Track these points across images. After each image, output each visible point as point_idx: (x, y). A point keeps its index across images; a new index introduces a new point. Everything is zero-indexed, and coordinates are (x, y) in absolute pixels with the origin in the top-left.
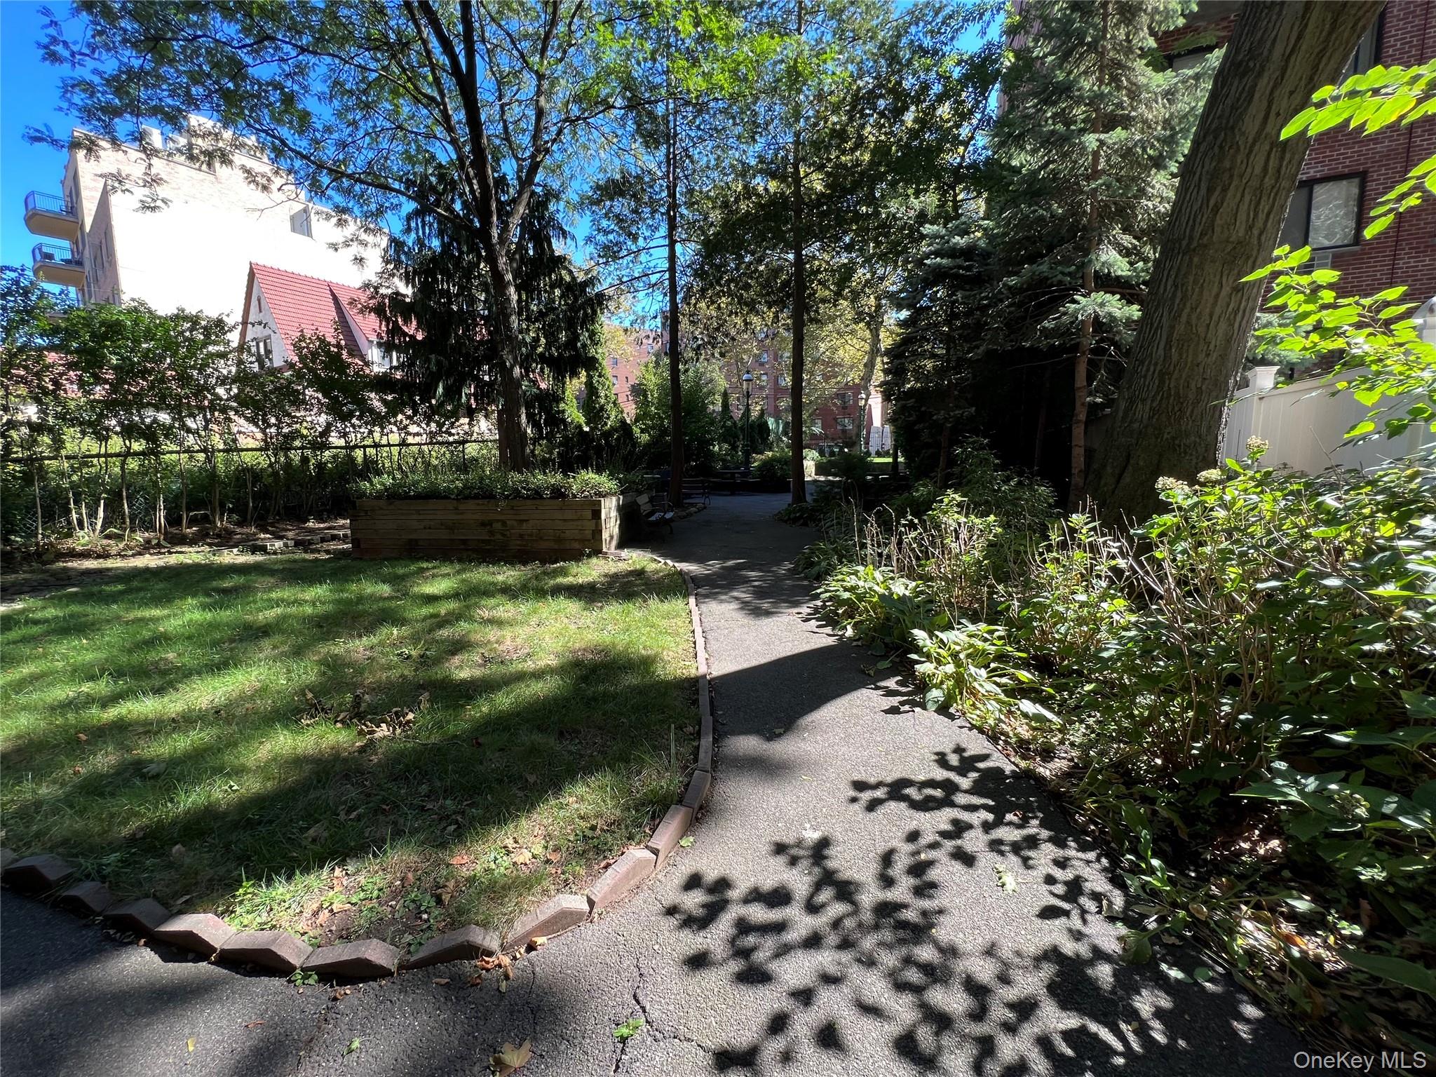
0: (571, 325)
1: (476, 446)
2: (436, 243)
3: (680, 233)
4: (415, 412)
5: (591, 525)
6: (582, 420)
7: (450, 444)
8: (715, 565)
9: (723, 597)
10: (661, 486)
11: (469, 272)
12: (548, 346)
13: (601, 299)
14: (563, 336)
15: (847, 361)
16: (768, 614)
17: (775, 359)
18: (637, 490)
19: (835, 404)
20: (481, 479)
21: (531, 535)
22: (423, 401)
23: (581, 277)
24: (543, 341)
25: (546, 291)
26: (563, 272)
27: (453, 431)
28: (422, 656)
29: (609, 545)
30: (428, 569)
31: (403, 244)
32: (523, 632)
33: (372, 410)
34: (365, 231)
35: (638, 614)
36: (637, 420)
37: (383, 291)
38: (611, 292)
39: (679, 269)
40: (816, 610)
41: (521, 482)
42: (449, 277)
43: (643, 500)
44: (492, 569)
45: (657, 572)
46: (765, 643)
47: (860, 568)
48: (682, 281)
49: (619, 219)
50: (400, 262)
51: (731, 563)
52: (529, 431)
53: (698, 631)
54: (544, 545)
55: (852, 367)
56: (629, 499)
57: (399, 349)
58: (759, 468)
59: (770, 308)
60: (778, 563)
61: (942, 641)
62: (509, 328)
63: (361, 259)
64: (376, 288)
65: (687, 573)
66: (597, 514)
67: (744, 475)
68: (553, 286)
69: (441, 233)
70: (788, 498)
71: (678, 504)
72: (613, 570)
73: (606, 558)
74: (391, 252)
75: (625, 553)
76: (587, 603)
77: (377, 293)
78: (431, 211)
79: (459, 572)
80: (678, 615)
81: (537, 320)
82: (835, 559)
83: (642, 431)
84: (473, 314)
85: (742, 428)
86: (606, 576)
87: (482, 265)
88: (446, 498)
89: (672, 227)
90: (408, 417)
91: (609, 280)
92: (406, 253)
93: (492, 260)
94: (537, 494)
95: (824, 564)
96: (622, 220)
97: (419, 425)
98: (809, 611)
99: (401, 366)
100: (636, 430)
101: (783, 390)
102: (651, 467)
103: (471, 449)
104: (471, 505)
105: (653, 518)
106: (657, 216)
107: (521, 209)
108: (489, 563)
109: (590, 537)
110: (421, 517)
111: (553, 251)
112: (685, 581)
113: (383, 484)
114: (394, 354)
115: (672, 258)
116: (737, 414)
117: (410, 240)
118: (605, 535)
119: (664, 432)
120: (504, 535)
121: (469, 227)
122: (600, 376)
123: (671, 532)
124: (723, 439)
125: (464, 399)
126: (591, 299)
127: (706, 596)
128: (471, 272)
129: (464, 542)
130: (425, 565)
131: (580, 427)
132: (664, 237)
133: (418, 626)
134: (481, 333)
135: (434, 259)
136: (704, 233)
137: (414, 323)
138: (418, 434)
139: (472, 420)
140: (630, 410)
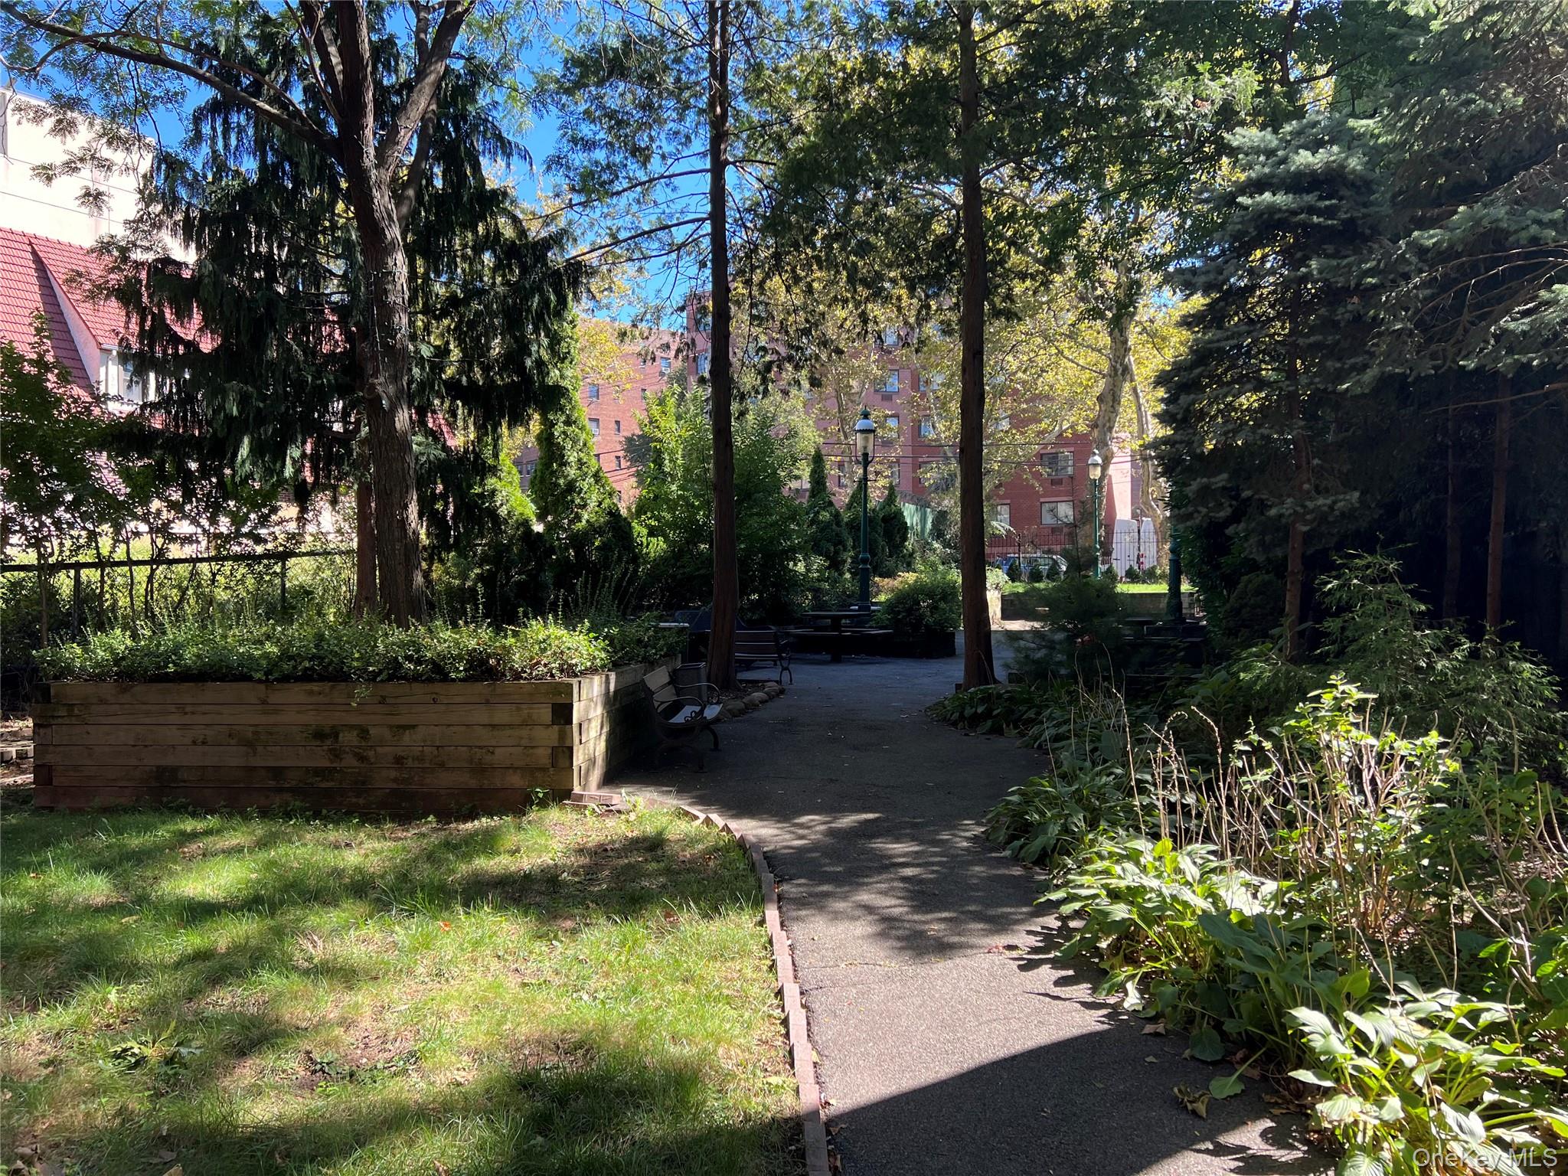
0: (514, 320)
1: (308, 563)
2: (249, 166)
3: (735, 149)
4: (188, 495)
5: (548, 736)
6: (530, 509)
7: (258, 558)
8: (813, 827)
9: (840, 905)
10: (694, 647)
11: (313, 221)
12: (466, 363)
13: (576, 271)
14: (496, 347)
15: (1062, 390)
16: (943, 948)
17: (915, 386)
18: (645, 659)
19: (1037, 475)
20: (320, 637)
21: (420, 759)
22: (205, 473)
23: (536, 231)
24: (456, 354)
25: (464, 257)
26: (502, 220)
27: (263, 532)
28: (169, 1061)
29: (587, 781)
30: (194, 836)
31: (185, 164)
32: (399, 995)
33: (99, 493)
34: (110, 143)
35: (654, 950)
36: (641, 509)
37: (137, 255)
38: (593, 259)
39: (731, 215)
40: (1049, 940)
41: (402, 645)
42: (273, 230)
43: (657, 679)
44: (333, 835)
45: (692, 841)
46: (944, 1024)
47: (1141, 844)
48: (737, 239)
49: (616, 120)
50: (176, 200)
51: (848, 821)
52: (423, 536)
53: (792, 992)
54: (444, 780)
55: (1071, 403)
56: (630, 679)
57: (161, 368)
58: (891, 607)
59: (912, 289)
60: (951, 822)
61: (1360, 1034)
62: (392, 332)
63: (98, 196)
64: (124, 251)
65: (757, 846)
66: (563, 713)
67: (858, 621)
68: (478, 249)
69: (261, 146)
70: (955, 670)
71: (726, 682)
72: (594, 839)
73: (580, 808)
74: (159, 181)
75: (622, 796)
76: (541, 920)
77: (125, 259)
78: (242, 105)
79: (263, 844)
80: (744, 953)
81: (445, 314)
82: (1079, 821)
83: (652, 532)
84: (318, 301)
85: (853, 526)
86: (581, 851)
87: (340, 206)
88: (245, 678)
89: (719, 137)
90: (173, 506)
91: (590, 236)
92: (189, 186)
93: (360, 197)
94: (438, 671)
95: (1054, 830)
96: (619, 123)
97: (195, 522)
98: (1033, 941)
99: (165, 403)
100: (639, 530)
101: (934, 449)
102: (671, 606)
103: (300, 571)
104: (296, 693)
105: (679, 719)
106: (691, 117)
107: (422, 102)
108: (326, 820)
109: (545, 761)
110: (187, 720)
111: (483, 181)
112: (752, 867)
113: (111, 649)
114: (152, 376)
115: (718, 195)
116: (842, 497)
117: (199, 160)
118: (579, 759)
119: (695, 533)
120: (362, 758)
121: (317, 136)
122: (568, 423)
123: (716, 747)
124: (815, 546)
125: (289, 471)
126: (557, 273)
127: (801, 903)
128: (316, 220)
129: (277, 772)
130: (189, 825)
131: (525, 524)
132: (704, 155)
133: (167, 984)
134: (333, 339)
135: (246, 195)
136: (782, 147)
137: (197, 317)
138: (188, 540)
139: (303, 510)
140: (627, 492)
